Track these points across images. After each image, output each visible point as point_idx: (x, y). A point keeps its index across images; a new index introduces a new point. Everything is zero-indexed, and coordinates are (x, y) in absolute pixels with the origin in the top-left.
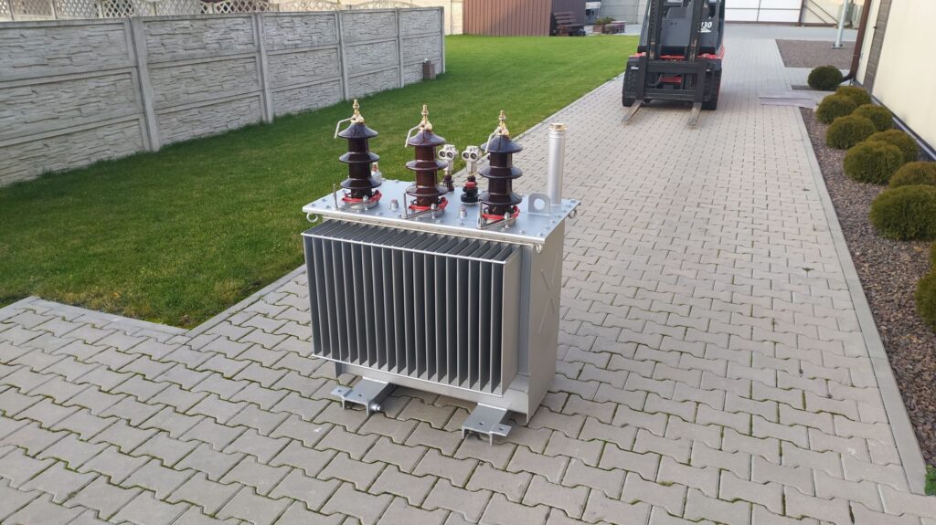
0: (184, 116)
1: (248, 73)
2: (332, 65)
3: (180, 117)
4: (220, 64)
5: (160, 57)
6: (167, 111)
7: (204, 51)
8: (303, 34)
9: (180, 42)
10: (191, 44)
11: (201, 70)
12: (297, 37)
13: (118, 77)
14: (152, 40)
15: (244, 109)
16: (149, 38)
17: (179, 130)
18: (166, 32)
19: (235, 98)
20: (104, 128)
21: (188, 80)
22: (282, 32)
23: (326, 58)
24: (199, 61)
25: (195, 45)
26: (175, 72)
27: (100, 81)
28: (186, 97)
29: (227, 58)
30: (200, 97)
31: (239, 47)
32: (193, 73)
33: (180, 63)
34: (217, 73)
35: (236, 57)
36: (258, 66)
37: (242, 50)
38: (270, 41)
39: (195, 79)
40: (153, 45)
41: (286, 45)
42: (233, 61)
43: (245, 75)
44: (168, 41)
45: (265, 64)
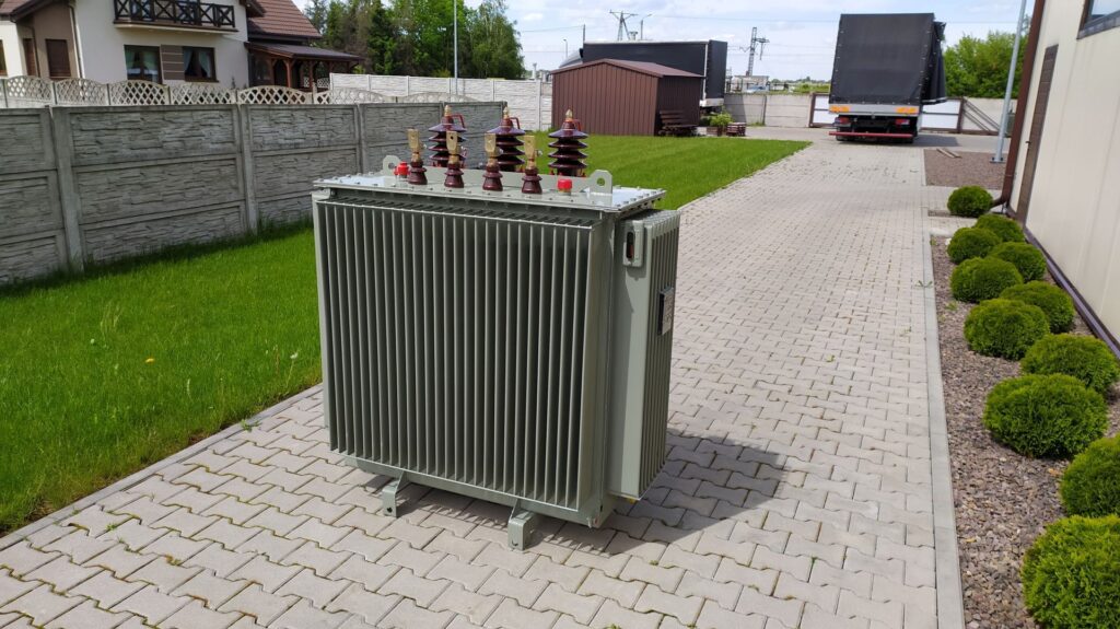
0: (124, 232)
1: (223, 178)
3: (118, 234)
4: (182, 167)
5: (94, 157)
6: (98, 226)
7: (159, 151)
8: (306, 130)
9: (125, 139)
10: (140, 142)
11: (153, 175)
12: (298, 134)
13: (27, 183)
14: (83, 136)
15: (214, 223)
16: (77, 133)
17: (116, 250)
18: (102, 126)
19: (202, 209)
21: (133, 187)
22: (276, 128)
23: (339, 161)
24: (152, 163)
25: (145, 143)
26: (114, 177)
28: (129, 208)
29: (193, 160)
30: (149, 208)
31: (211, 146)
32: (142, 177)
33: (122, 166)
34: (175, 178)
35: (206, 159)
36: (239, 170)
37: (217, 149)
38: (259, 140)
39: (145, 186)
40: (83, 143)
41: (281, 145)
42: (200, 164)
43: (219, 181)
44: (105, 138)
45: (249, 167)
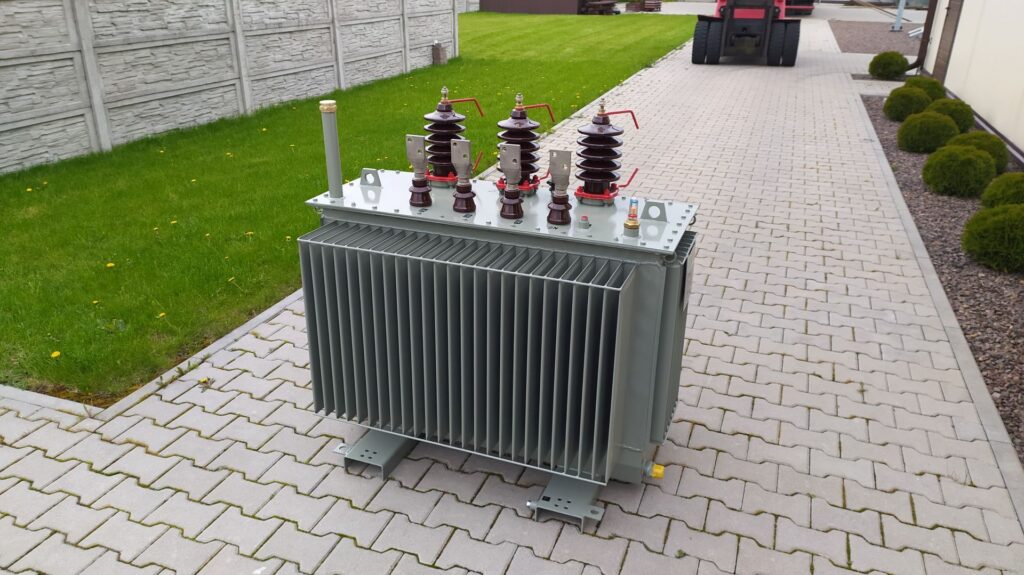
0: (141, 110)
1: (220, 57)
2: (324, 48)
4: (185, 47)
5: (111, 39)
6: (119, 104)
7: (165, 32)
8: (287, 10)
9: (136, 21)
11: (161, 55)
12: (281, 14)
15: (216, 100)
16: (95, 15)
17: (135, 127)
19: (205, 87)
20: (41, 127)
21: (147, 67)
22: (261, 8)
23: (317, 40)
24: (161, 44)
25: (153, 24)
26: (129, 57)
27: (33, 68)
29: (194, 40)
30: (160, 87)
31: (209, 27)
34: (181, 58)
35: (205, 38)
36: (233, 49)
37: (213, 30)
38: (248, 20)
39: (155, 66)
40: (101, 25)
41: (266, 25)
42: (200, 44)
43: (217, 60)
44: (119, 19)
45: (241, 46)
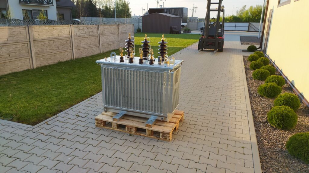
2: (96, 42)
3: (43, 57)
4: (58, 41)
7: (52, 37)
9: (45, 34)
10: (48, 34)
12: (85, 32)
13: (23, 45)
14: (35, 33)
15: (65, 55)
17: (43, 62)
18: (40, 31)
19: (63, 51)
20: (17, 61)
22: (79, 31)
23: (94, 39)
24: (51, 40)
26: (43, 43)
28: (46, 51)
32: (49, 43)
33: (44, 40)
37: (66, 36)
38: (75, 34)
39: (49, 46)
41: (80, 35)
42: (62, 40)
43: (66, 44)
45: (73, 41)
